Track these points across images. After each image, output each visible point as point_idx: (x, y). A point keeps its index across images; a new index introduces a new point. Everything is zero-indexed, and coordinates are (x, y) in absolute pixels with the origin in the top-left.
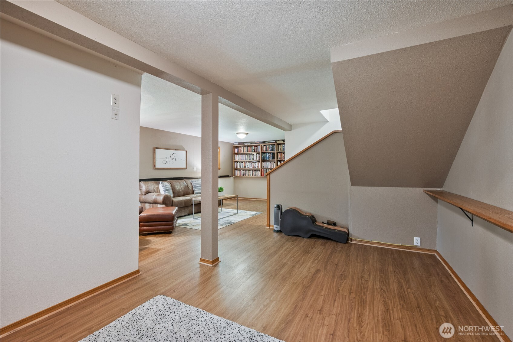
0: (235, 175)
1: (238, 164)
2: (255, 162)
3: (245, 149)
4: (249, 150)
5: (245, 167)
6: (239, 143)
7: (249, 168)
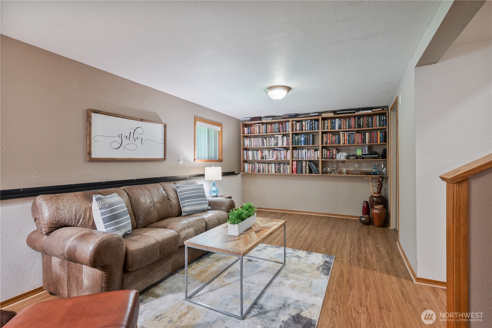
0: (244, 171)
1: (250, 153)
2: (279, 149)
3: (263, 128)
4: (269, 130)
5: (262, 158)
6: (253, 119)
7: (269, 160)
